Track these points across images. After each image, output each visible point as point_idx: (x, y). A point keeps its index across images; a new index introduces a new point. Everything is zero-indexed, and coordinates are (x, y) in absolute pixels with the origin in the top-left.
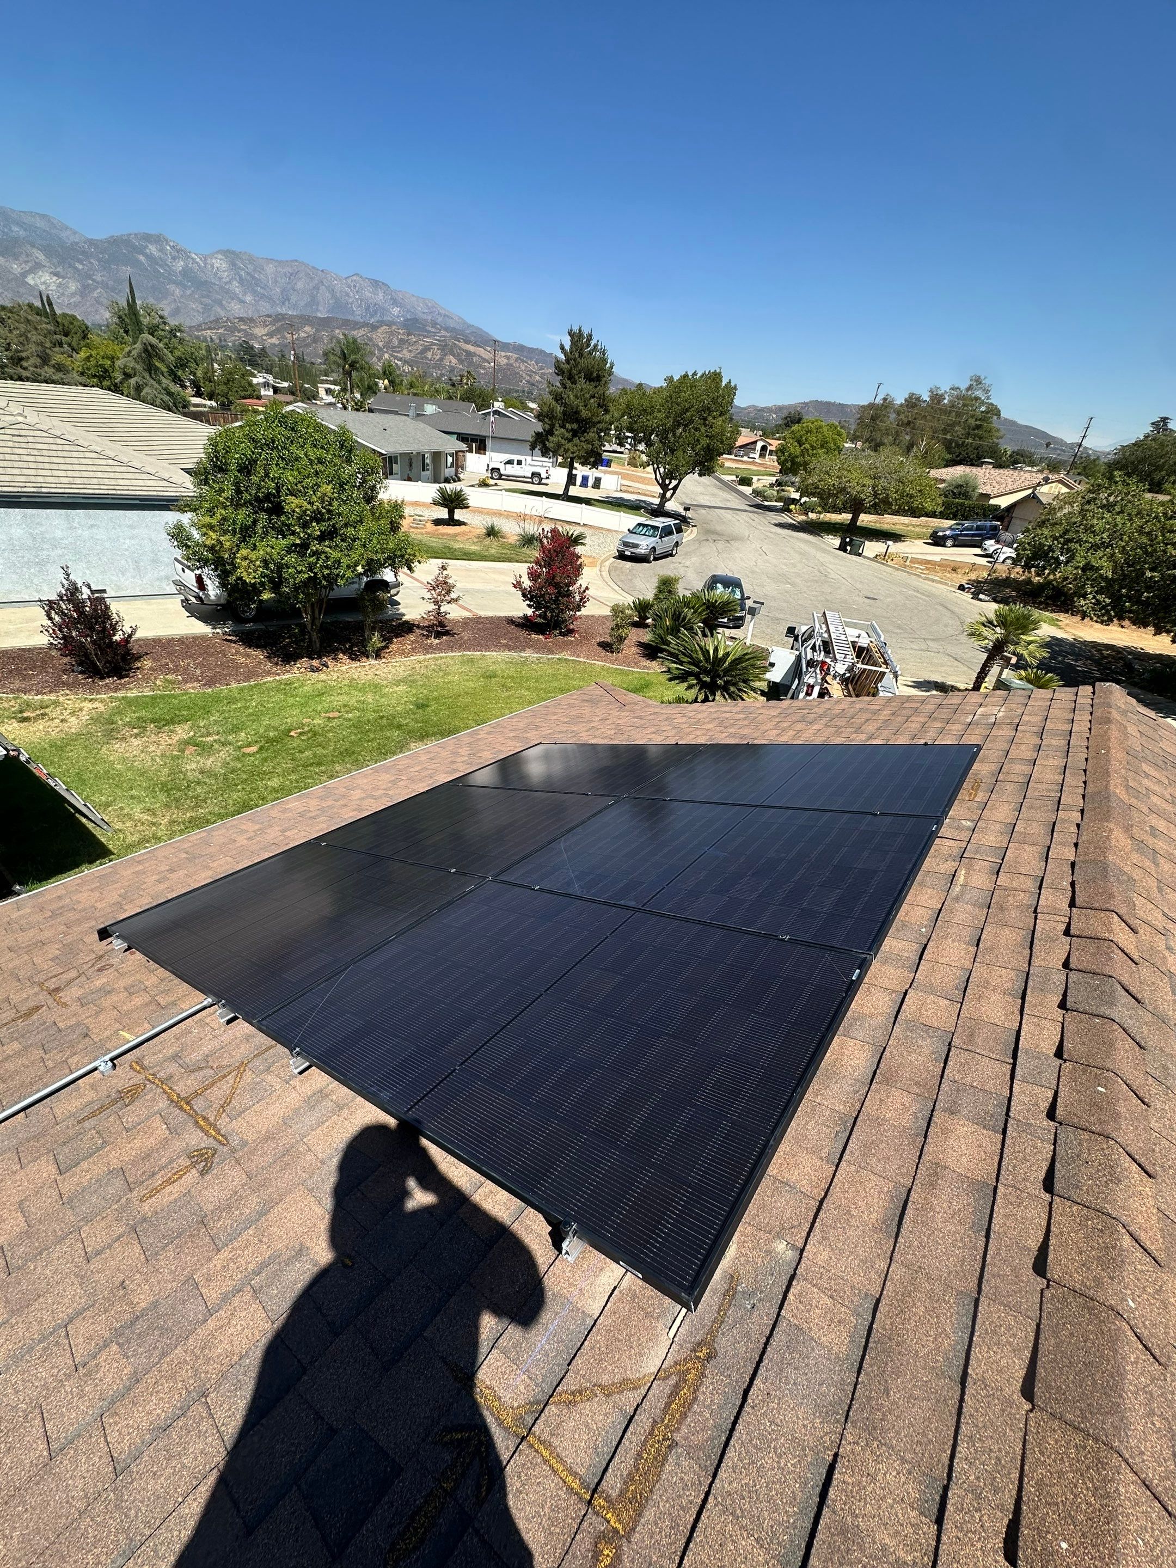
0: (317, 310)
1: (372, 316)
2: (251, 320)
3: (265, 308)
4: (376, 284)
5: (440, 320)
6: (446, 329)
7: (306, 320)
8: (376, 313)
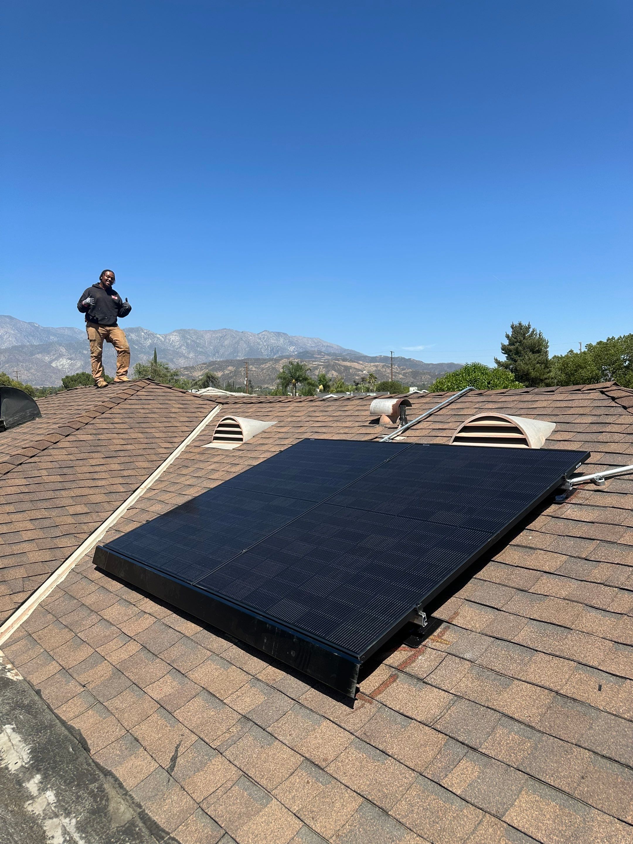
0: (237, 356)
1: (275, 354)
2: (193, 368)
3: (202, 359)
4: (278, 334)
5: (323, 349)
6: (328, 355)
7: (229, 363)
8: (278, 351)
